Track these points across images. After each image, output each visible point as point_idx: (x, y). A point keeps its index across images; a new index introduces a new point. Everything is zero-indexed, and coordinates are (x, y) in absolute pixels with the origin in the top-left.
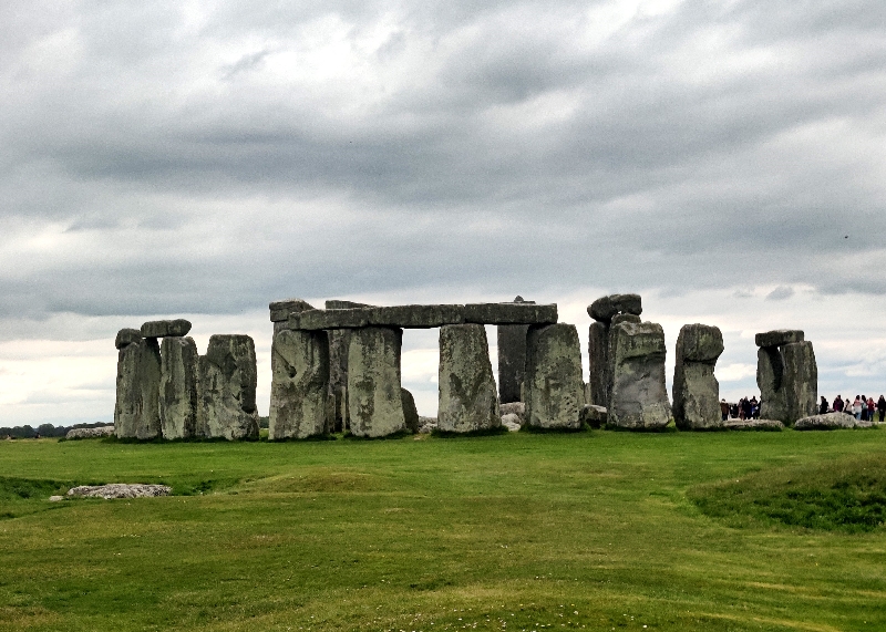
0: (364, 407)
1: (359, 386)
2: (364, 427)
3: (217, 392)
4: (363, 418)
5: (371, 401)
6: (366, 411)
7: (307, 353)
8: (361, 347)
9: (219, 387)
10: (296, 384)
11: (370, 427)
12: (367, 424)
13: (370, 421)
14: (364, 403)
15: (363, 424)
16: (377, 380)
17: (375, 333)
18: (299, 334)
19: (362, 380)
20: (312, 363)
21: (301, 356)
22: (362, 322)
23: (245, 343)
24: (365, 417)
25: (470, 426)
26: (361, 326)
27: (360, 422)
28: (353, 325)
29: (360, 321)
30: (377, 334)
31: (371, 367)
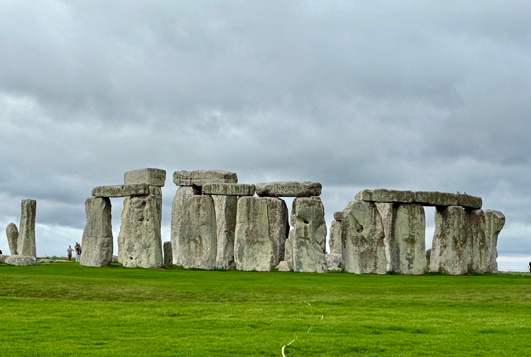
0: (409, 254)
1: (406, 240)
2: (410, 268)
3: (308, 239)
4: (410, 262)
5: (412, 251)
6: (410, 257)
7: (372, 217)
8: (407, 216)
9: (309, 236)
10: (366, 237)
11: (413, 267)
12: (411, 266)
13: (412, 263)
14: (409, 252)
15: (409, 265)
16: (417, 238)
17: (414, 208)
18: (368, 204)
19: (408, 237)
20: (375, 224)
21: (367, 220)
22: (411, 200)
24: (411, 261)
25: (459, 269)
26: (409, 202)
27: (407, 264)
28: (405, 201)
29: (409, 199)
30: (416, 208)
31: (414, 229)
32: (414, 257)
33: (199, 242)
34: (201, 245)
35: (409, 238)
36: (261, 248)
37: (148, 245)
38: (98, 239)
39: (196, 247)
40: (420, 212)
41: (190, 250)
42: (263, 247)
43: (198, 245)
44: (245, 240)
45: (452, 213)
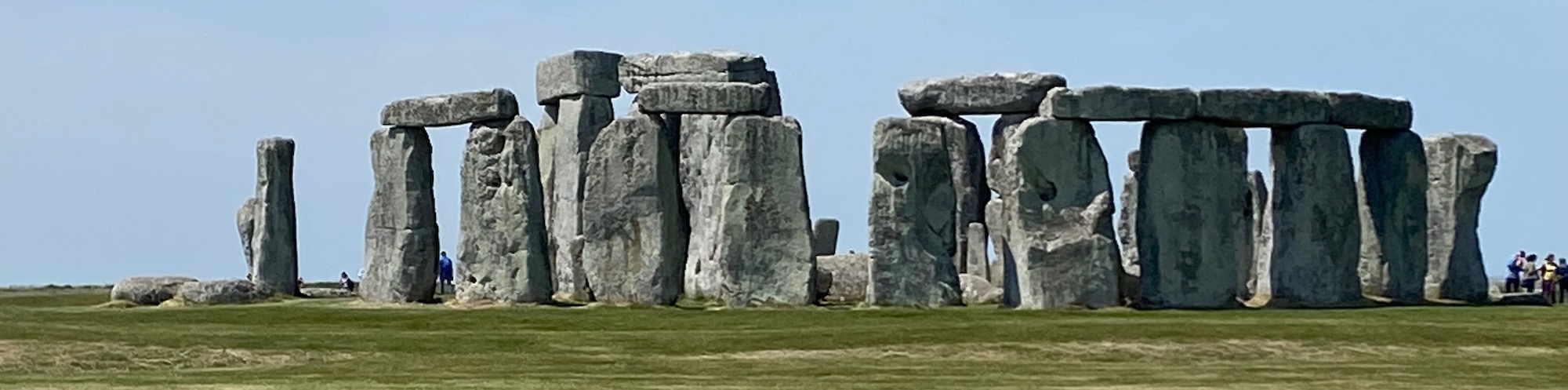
0: (1184, 254)
1: (1176, 218)
2: (1185, 289)
3: (907, 220)
4: (1185, 274)
5: (1195, 244)
6: (1189, 261)
7: (1080, 160)
8: (1179, 154)
9: (909, 212)
11: (1195, 289)
12: (1190, 283)
13: (1193, 277)
15: (1184, 283)
16: (1208, 212)
17: (1201, 132)
18: (1069, 126)
19: (1181, 208)
20: (1090, 176)
22: (1187, 113)
24: (1189, 271)
26: (1184, 118)
27: (1180, 280)
28: (1173, 117)
29: (1183, 110)
30: (1204, 134)
31: (1198, 188)
32: (1200, 262)
33: (633, 236)
34: (637, 241)
35: (1183, 213)
36: (785, 245)
37: (509, 245)
38: (399, 233)
39: (626, 247)
40: (1215, 144)
41: (610, 256)
42: (789, 245)
43: (630, 242)
44: (745, 226)
45: (1309, 143)
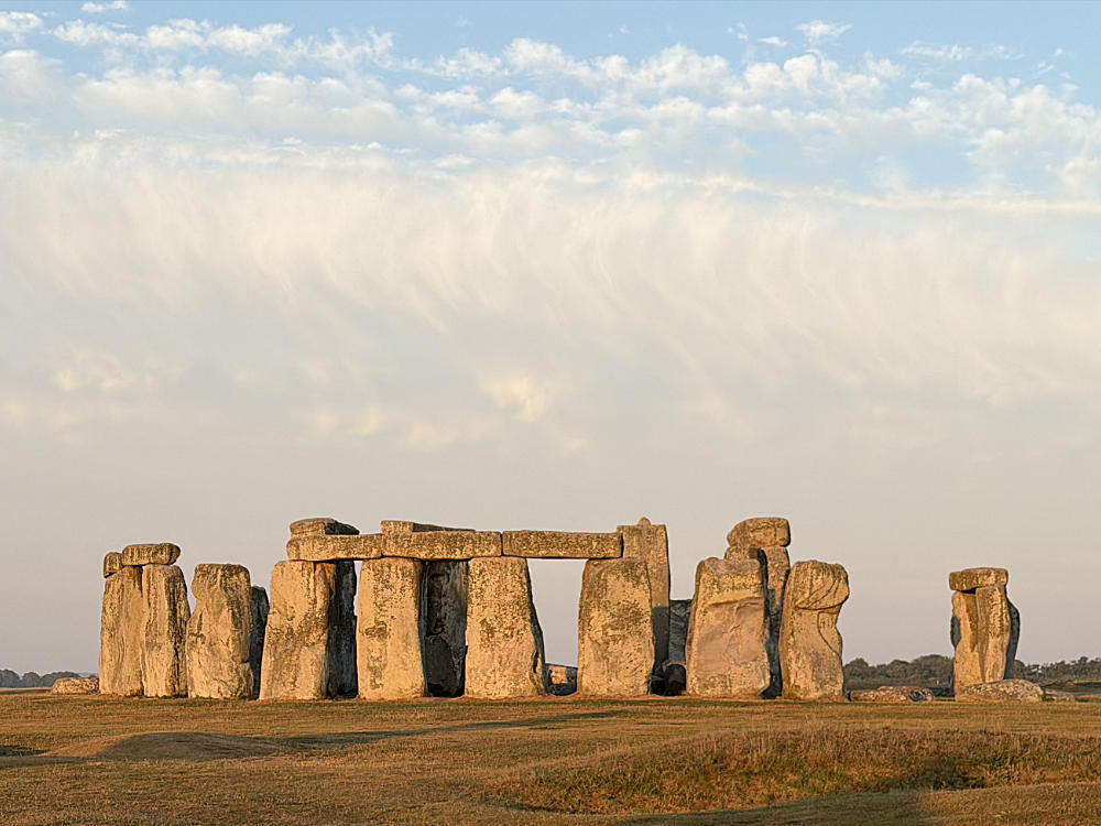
0: (374, 660)
1: (370, 632)
2: (374, 686)
3: (202, 635)
4: (373, 673)
5: (383, 652)
6: (377, 664)
8: (372, 583)
9: (205, 630)
10: (295, 629)
11: (383, 686)
12: (377, 682)
13: (381, 677)
14: (376, 655)
15: (373, 681)
16: (391, 627)
17: (389, 566)
18: (299, 566)
19: (372, 625)
20: (315, 602)
21: (301, 594)
22: (375, 552)
23: (237, 574)
24: (376, 672)
25: (504, 687)
27: (369, 678)
30: (393, 568)
31: (384, 608)
32: (385, 665)
35: (374, 627)
40: (400, 575)
45: (478, 572)
